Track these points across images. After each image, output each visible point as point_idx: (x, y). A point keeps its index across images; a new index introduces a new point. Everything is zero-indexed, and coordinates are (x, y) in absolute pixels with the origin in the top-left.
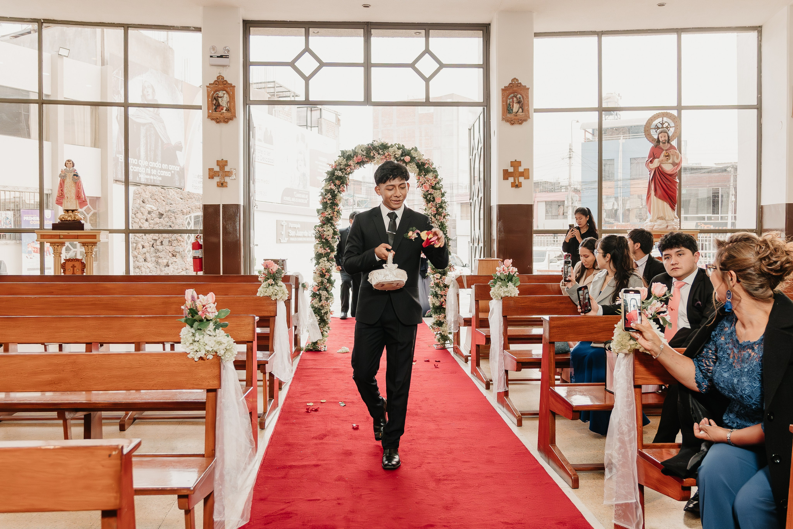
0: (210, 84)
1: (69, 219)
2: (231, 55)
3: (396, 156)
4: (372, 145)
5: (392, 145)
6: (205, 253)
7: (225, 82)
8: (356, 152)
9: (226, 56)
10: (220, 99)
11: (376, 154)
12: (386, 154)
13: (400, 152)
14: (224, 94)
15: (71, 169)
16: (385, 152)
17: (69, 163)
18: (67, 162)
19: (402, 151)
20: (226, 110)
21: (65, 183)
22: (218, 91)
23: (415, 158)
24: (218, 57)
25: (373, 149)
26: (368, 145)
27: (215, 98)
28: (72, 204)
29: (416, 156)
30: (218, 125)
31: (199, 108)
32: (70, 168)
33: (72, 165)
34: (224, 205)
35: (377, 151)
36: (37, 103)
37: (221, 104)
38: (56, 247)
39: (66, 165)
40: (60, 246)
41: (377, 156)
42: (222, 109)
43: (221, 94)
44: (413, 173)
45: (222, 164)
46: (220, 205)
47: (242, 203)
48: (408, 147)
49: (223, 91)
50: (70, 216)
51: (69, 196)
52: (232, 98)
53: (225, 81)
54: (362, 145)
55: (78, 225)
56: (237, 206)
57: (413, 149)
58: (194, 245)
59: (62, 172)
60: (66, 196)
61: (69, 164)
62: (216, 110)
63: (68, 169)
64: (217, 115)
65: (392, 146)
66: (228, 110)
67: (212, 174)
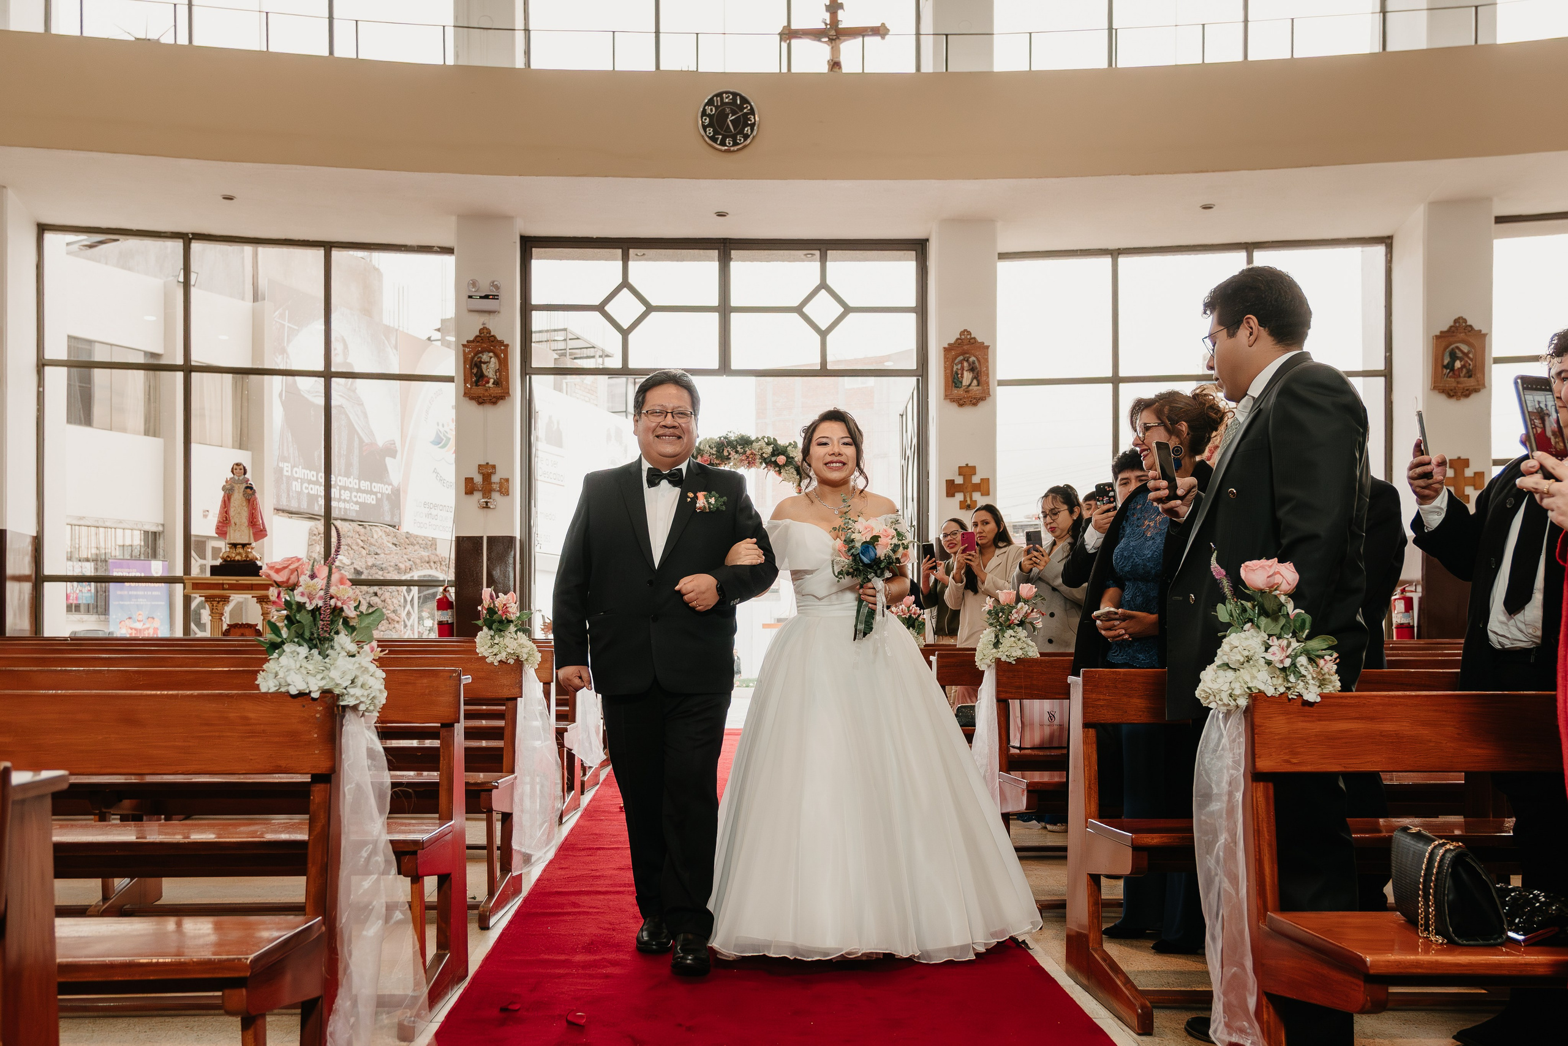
0: (468, 342)
1: (238, 558)
2: (503, 295)
3: (764, 455)
4: (725, 438)
5: (757, 438)
6: (459, 615)
7: (492, 339)
8: (700, 449)
9: (494, 296)
10: (484, 366)
11: (733, 453)
12: (749, 452)
13: (770, 449)
14: (491, 358)
15: (241, 478)
16: (747, 449)
17: (238, 468)
18: (235, 467)
19: (773, 448)
20: (493, 384)
21: (232, 500)
22: (482, 352)
23: (793, 458)
24: (481, 297)
25: (728, 445)
26: (720, 438)
27: (476, 365)
28: (240, 534)
29: (795, 455)
30: (481, 407)
31: (450, 379)
32: (239, 476)
33: (243, 471)
34: (490, 539)
35: (734, 448)
36: (183, 371)
37: (486, 373)
38: (215, 604)
39: (232, 472)
40: (221, 603)
41: (733, 455)
42: (488, 382)
43: (485, 357)
44: (791, 483)
45: (487, 471)
46: (483, 537)
47: (517, 535)
48: (782, 442)
49: (489, 352)
50: (239, 554)
51: (237, 521)
52: (504, 364)
53: (493, 336)
54: (711, 439)
55: (250, 568)
56: (511, 540)
57: (790, 444)
58: (440, 602)
59: (227, 482)
60: (232, 522)
61: (238, 470)
62: (477, 383)
63: (237, 478)
64: (479, 391)
65: (757, 440)
66: (496, 383)
67: (470, 487)
